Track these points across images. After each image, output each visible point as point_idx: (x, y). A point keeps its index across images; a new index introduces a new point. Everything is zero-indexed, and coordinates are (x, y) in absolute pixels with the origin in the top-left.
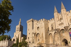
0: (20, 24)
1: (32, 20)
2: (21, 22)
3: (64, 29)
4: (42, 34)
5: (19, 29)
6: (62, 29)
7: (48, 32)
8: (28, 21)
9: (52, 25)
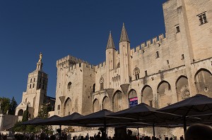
0: (38, 68)
1: (68, 59)
2: (42, 64)
3: (120, 89)
4: (77, 100)
5: (36, 83)
6: (118, 91)
7: (91, 94)
8: (60, 62)
9: (101, 79)
